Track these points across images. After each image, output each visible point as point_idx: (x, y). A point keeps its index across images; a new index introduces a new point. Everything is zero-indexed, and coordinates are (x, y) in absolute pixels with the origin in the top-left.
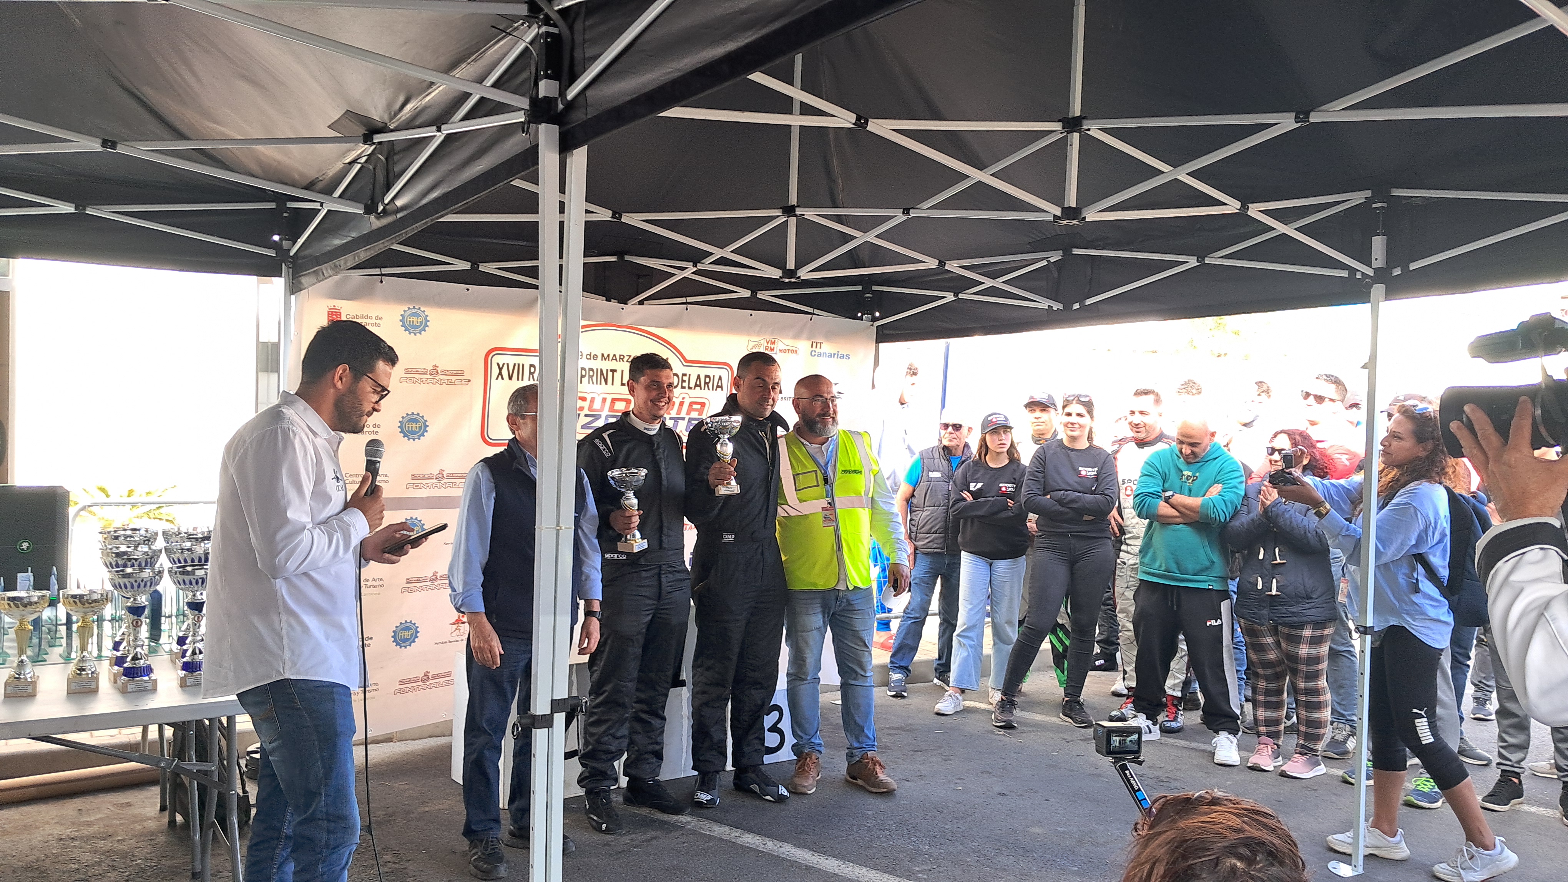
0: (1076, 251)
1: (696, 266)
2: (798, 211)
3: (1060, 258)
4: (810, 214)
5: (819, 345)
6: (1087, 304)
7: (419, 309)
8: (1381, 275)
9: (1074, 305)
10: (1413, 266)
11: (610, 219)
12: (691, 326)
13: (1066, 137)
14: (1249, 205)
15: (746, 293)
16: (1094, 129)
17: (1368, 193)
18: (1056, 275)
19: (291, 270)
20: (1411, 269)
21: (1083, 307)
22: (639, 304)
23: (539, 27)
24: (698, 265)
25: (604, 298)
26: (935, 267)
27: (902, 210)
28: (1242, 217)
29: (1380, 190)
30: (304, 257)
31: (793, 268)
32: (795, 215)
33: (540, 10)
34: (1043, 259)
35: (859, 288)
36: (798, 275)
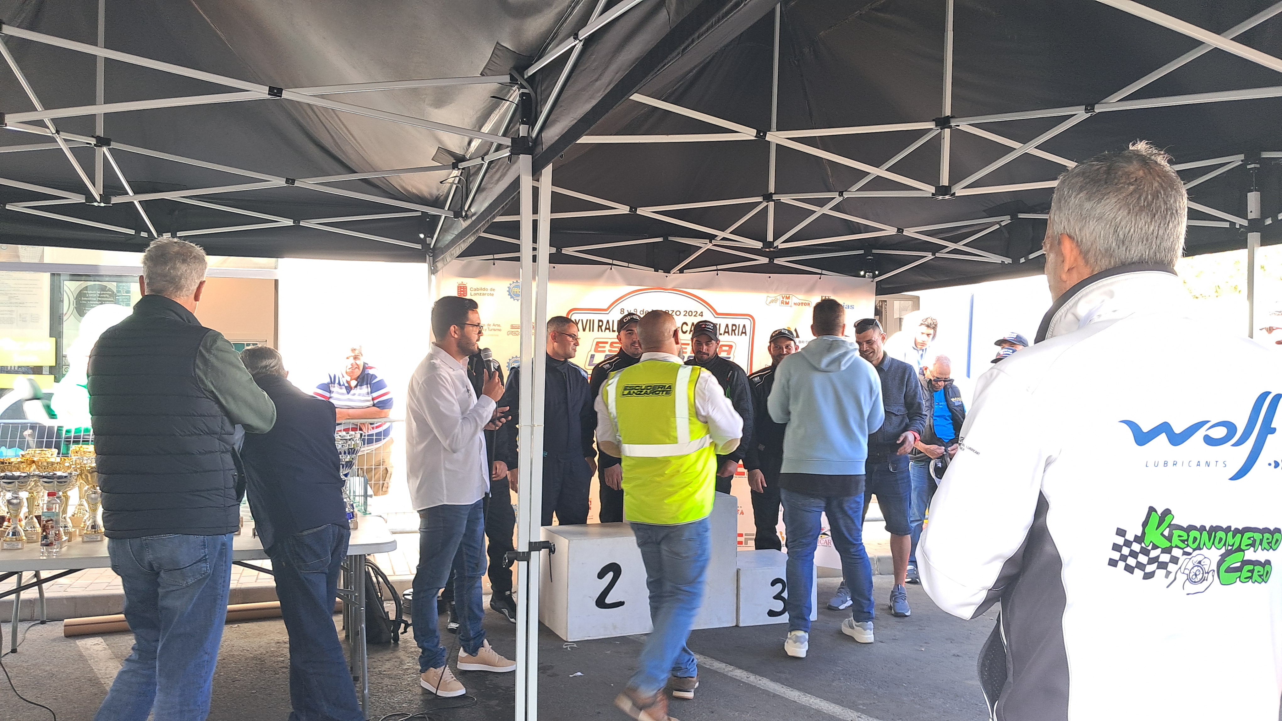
0: (1020, 216)
1: (713, 242)
2: (775, 197)
3: (1009, 221)
4: (786, 199)
6: (1030, 258)
8: (1255, 225)
9: (1021, 259)
11: (628, 212)
13: (940, 134)
16: (962, 125)
17: (1242, 157)
18: (1007, 236)
19: (431, 258)
20: (1279, 218)
21: (1028, 261)
22: (680, 273)
25: (653, 269)
26: (895, 233)
27: (838, 193)
29: (1252, 155)
30: (436, 249)
31: (771, 240)
32: (773, 200)
33: (516, 80)
34: (995, 223)
35: (862, 252)
36: (775, 245)
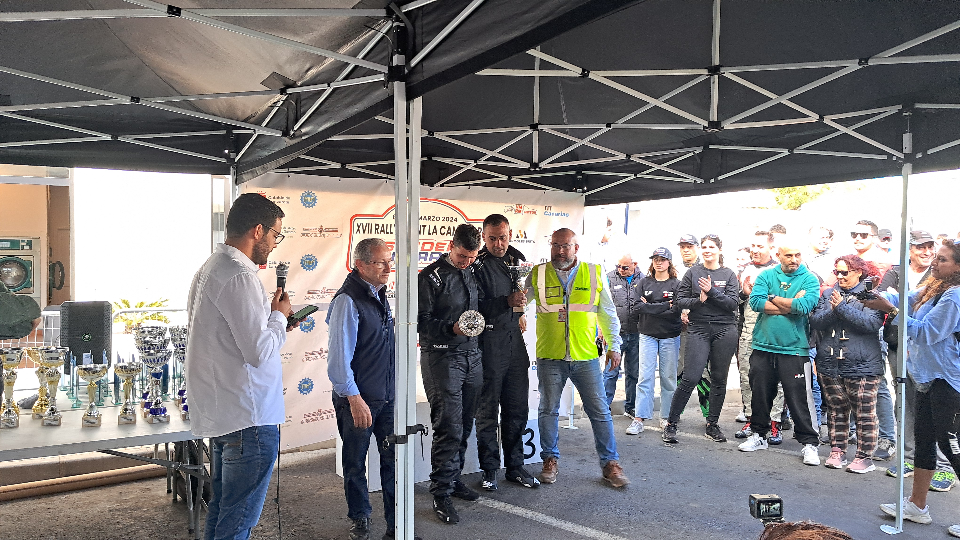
0: (711, 147)
1: (476, 162)
2: (540, 127)
3: (702, 151)
4: (546, 128)
5: (549, 208)
6: (719, 179)
7: (311, 192)
8: (909, 158)
9: (711, 180)
10: (930, 152)
11: (427, 136)
12: (472, 198)
13: (710, 78)
14: (825, 117)
15: (505, 178)
16: (727, 73)
17: (900, 107)
18: (699, 161)
19: (235, 170)
20: (928, 153)
21: (717, 181)
22: (440, 187)
23: (393, 23)
24: (477, 161)
26: (624, 159)
27: (606, 125)
28: (820, 123)
29: (908, 105)
30: (244, 163)
31: (537, 162)
32: (538, 130)
33: (393, 13)
34: (690, 152)
35: (574, 172)
36: (540, 166)
